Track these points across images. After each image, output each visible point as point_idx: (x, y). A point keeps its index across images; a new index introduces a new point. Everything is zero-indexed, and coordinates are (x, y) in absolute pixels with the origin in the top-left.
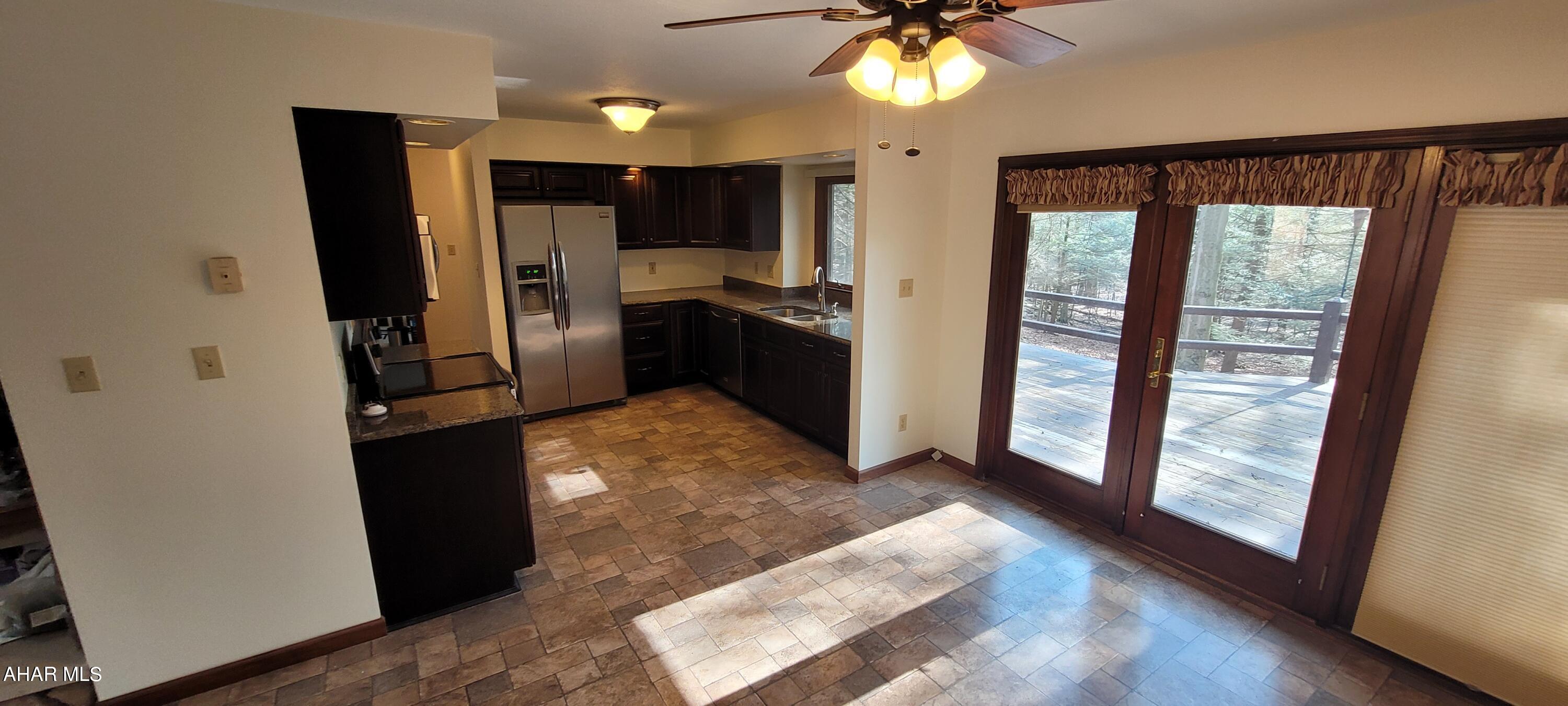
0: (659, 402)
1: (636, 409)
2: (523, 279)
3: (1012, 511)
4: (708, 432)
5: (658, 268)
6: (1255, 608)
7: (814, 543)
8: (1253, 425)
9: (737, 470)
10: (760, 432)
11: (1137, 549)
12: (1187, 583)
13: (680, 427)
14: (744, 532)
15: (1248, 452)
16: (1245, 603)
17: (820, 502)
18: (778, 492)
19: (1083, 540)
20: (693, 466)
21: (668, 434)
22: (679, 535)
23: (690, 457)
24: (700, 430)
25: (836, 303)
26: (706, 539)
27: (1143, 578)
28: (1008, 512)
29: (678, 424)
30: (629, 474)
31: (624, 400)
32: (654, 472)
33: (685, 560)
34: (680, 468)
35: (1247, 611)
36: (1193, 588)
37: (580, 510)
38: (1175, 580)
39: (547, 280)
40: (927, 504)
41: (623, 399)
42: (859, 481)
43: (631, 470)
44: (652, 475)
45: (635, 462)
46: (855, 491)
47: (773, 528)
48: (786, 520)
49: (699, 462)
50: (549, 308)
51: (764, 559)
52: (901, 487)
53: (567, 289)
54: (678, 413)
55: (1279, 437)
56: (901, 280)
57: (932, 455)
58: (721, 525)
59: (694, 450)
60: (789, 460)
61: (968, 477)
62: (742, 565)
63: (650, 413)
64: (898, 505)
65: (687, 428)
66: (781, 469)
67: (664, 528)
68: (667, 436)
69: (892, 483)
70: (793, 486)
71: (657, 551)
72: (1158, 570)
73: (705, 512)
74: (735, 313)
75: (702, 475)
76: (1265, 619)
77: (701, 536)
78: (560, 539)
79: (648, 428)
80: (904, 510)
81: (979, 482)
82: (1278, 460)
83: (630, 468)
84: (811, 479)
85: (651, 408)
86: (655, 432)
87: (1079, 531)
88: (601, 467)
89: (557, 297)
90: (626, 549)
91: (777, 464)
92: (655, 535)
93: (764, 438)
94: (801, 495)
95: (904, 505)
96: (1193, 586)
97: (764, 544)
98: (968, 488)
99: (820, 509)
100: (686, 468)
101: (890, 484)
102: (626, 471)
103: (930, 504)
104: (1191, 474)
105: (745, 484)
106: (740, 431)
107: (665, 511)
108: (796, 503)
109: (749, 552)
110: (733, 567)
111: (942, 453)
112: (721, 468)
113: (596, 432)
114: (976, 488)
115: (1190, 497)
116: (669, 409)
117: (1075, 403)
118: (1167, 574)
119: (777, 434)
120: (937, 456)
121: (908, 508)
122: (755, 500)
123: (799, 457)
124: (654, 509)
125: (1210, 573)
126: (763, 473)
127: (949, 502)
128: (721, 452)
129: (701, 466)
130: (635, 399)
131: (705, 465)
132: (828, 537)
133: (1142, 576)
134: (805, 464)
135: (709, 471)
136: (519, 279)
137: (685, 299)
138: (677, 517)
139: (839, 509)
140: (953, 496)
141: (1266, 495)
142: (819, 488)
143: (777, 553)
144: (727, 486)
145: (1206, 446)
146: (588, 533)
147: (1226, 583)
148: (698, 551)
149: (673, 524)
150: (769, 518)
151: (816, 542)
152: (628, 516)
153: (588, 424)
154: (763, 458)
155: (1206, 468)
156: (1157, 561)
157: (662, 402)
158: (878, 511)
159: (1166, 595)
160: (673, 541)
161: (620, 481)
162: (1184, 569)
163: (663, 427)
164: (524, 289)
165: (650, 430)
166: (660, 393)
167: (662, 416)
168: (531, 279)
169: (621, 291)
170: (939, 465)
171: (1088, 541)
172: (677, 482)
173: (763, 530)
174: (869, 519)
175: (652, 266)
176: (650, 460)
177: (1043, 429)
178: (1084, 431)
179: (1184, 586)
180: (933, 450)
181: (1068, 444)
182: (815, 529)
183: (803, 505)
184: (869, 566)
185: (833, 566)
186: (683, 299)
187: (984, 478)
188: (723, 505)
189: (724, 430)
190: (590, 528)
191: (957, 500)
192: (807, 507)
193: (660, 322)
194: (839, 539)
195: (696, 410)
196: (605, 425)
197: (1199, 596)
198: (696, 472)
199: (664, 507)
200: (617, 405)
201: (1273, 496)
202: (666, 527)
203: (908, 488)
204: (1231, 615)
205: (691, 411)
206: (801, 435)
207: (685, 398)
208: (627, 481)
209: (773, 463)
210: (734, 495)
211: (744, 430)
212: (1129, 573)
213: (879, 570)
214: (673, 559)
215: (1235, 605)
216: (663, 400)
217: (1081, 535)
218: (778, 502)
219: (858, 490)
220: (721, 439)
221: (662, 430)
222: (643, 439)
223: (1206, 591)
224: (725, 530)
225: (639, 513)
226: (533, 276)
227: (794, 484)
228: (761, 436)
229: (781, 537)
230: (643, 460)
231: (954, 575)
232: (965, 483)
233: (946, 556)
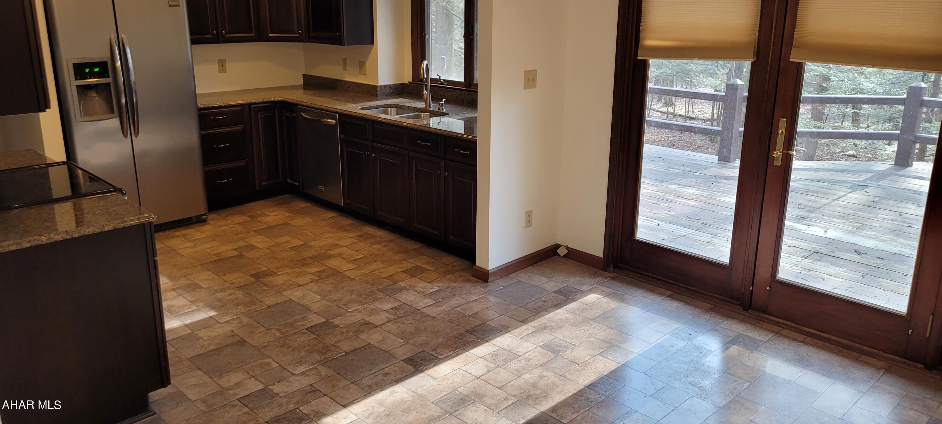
0: (245, 217)
1: (221, 226)
2: (81, 79)
3: (644, 297)
4: (313, 244)
5: (229, 66)
6: (871, 360)
7: (460, 341)
8: (850, 207)
9: (357, 279)
10: (370, 241)
11: (765, 320)
12: (813, 345)
13: (279, 240)
14: (384, 337)
15: (849, 232)
16: (863, 357)
17: (454, 302)
18: (408, 297)
19: (716, 317)
20: (308, 278)
21: (268, 249)
22: (315, 345)
23: (300, 270)
24: (303, 243)
25: (444, 100)
26: (346, 346)
27: (775, 344)
28: (642, 298)
29: (276, 238)
30: (237, 292)
31: (204, 217)
32: (266, 288)
33: (329, 367)
34: (293, 282)
35: (867, 363)
36: (819, 349)
37: (193, 332)
38: (802, 344)
39: (109, 80)
40: (561, 297)
41: (204, 215)
42: (490, 280)
43: (238, 287)
44: (264, 290)
45: (240, 280)
46: (487, 290)
47: (412, 330)
48: (424, 322)
49: (312, 274)
50: (113, 113)
51: (413, 360)
52: (533, 283)
53: (135, 90)
54: (272, 227)
55: (874, 216)
56: (525, 71)
57: (558, 251)
58: (357, 332)
59: (303, 263)
60: (410, 266)
61: (597, 270)
62: (392, 366)
63: (239, 228)
64: (533, 299)
65: (288, 242)
66: (405, 274)
67: (296, 341)
68: (268, 251)
69: (522, 280)
70: (421, 289)
71: (296, 363)
72: (786, 337)
73: (336, 321)
74: (331, 113)
75: (320, 286)
76: (882, 368)
77: (339, 344)
78: (182, 361)
79: (242, 244)
80: (541, 303)
81: (607, 274)
82: (876, 237)
83: (236, 285)
84: (438, 282)
85: (238, 224)
86: (252, 247)
87: (710, 310)
88: (203, 288)
89: (123, 101)
90: (261, 364)
91: (399, 270)
92: (288, 348)
93: (377, 246)
94: (433, 298)
95: (540, 300)
96: (819, 347)
97: (408, 346)
98: (599, 279)
99: (456, 309)
100: (300, 280)
101: (520, 281)
102: (233, 289)
103: (565, 297)
104: (801, 254)
105: (370, 292)
106: (348, 241)
107: (291, 325)
108: (430, 306)
109: (395, 355)
110: (383, 369)
111: (567, 248)
112: (339, 278)
113: (182, 252)
114: (606, 279)
115: (803, 274)
116: (259, 224)
117: (684, 195)
118: (794, 339)
119: (390, 241)
120: (562, 252)
121: (545, 301)
122: (388, 306)
123: (421, 262)
124: (278, 324)
125: (831, 334)
126: (386, 280)
127: (584, 293)
128: (334, 263)
129: (317, 278)
130: (215, 215)
131: (320, 277)
132: (471, 334)
133: (774, 343)
134: (428, 268)
135: (327, 282)
136: (76, 79)
137: (267, 100)
138: (307, 329)
139: (477, 307)
140: (585, 288)
141: (870, 268)
142: (449, 290)
143: (425, 352)
144: (351, 295)
145: (811, 228)
146: (212, 353)
147: (846, 342)
148: (341, 358)
149: (305, 336)
150: (406, 322)
151: (461, 339)
152: (251, 332)
153: (168, 244)
154: (381, 265)
155: (813, 248)
156: (784, 330)
157: (248, 217)
158: (515, 307)
159: (796, 357)
160: (311, 352)
161: (230, 299)
162: (809, 334)
163: (259, 241)
164: (83, 90)
165: (245, 246)
166: (243, 208)
167: (255, 231)
168: (90, 78)
169: (197, 93)
170: (564, 260)
171: (720, 317)
172: (296, 294)
173: (403, 333)
174: (509, 314)
175: (222, 64)
176: (257, 276)
177: (659, 222)
178: (698, 221)
179: (811, 348)
180: (557, 246)
181: (684, 234)
182: (456, 327)
183: (436, 306)
184: (520, 356)
185: (485, 359)
186: (265, 100)
187: (612, 269)
188: (353, 314)
189: (330, 241)
190: (212, 347)
191: (590, 291)
192: (441, 308)
193: (240, 128)
194: (483, 335)
195: (290, 222)
196: (190, 244)
197: (824, 355)
198: (313, 284)
199: (289, 321)
200: (196, 223)
201: (876, 268)
202: (298, 339)
203: (539, 284)
204: (854, 368)
205: (286, 224)
206: (415, 240)
207: (274, 211)
208: (237, 299)
209: (392, 270)
210: (361, 303)
211: (352, 240)
212: (761, 341)
213: (531, 359)
214: (317, 369)
215: (857, 360)
216: (249, 214)
217: (712, 313)
218: (410, 306)
219: (490, 289)
220: (329, 250)
221: (259, 245)
222: (240, 256)
223: (831, 351)
224: (362, 336)
225: (263, 329)
226: (92, 75)
227: (422, 288)
228: (372, 244)
229: (425, 338)
230: (248, 277)
231: (603, 356)
232: (595, 275)
233: (592, 341)
